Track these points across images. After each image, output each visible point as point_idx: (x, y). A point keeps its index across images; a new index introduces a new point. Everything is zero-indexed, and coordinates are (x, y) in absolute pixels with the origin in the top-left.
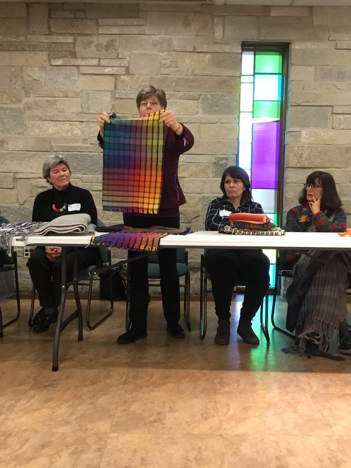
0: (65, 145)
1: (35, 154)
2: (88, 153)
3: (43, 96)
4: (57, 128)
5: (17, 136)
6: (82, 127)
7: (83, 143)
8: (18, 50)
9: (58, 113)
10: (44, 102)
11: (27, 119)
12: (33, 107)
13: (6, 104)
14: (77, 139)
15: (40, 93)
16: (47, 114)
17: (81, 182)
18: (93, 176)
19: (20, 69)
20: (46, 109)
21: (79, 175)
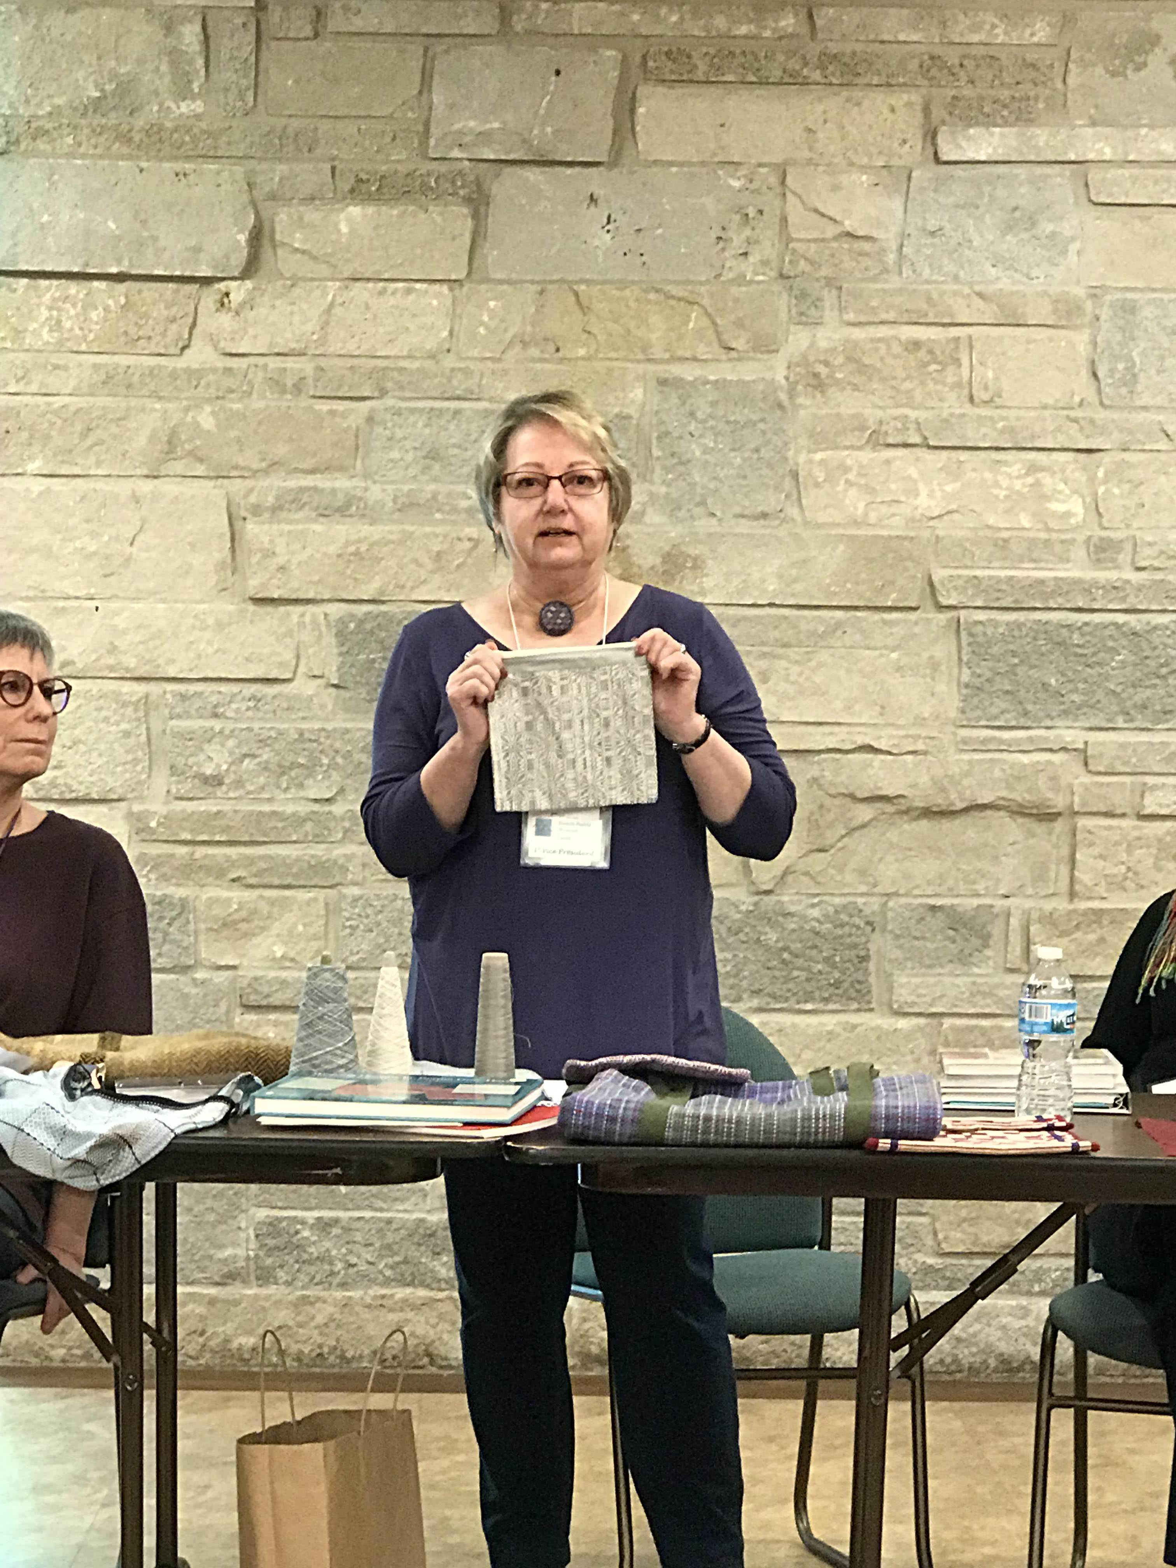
0: (1003, 573)
1: (839, 624)
2: (1121, 618)
3: (891, 316)
4: (958, 485)
5: (744, 527)
6: (1092, 480)
7: (1098, 563)
8: (763, 82)
9: (968, 409)
10: (896, 349)
11: (803, 441)
12: (839, 375)
13: (695, 359)
14: (1062, 542)
15: (874, 303)
16: (913, 414)
17: (1081, 769)
18: (1145, 737)
19: (773, 180)
20: (907, 385)
21: (1073, 736)
